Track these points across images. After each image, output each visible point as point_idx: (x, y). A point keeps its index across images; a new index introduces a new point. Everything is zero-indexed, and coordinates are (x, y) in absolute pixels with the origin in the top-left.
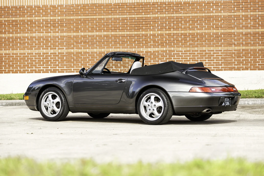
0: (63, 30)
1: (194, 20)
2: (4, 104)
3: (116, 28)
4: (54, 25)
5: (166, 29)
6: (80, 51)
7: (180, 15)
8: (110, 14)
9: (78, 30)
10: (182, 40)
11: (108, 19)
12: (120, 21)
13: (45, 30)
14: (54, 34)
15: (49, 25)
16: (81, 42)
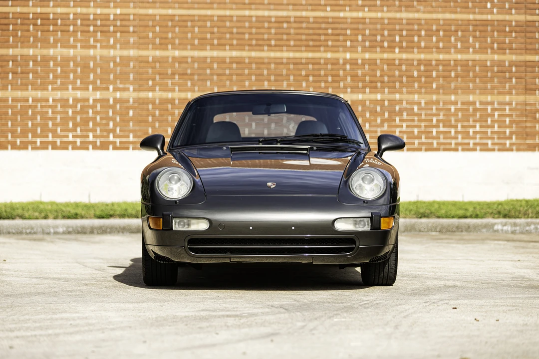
0: (128, 42)
1: (449, 30)
2: (61, 230)
3: (261, 42)
4: (105, 29)
5: (382, 47)
6: (170, 95)
7: (416, 15)
8: (247, 6)
9: (167, 45)
10: (419, 76)
11: (242, 19)
12: (272, 25)
13: (81, 41)
14: (105, 52)
15: (91, 28)
16: (173, 74)
